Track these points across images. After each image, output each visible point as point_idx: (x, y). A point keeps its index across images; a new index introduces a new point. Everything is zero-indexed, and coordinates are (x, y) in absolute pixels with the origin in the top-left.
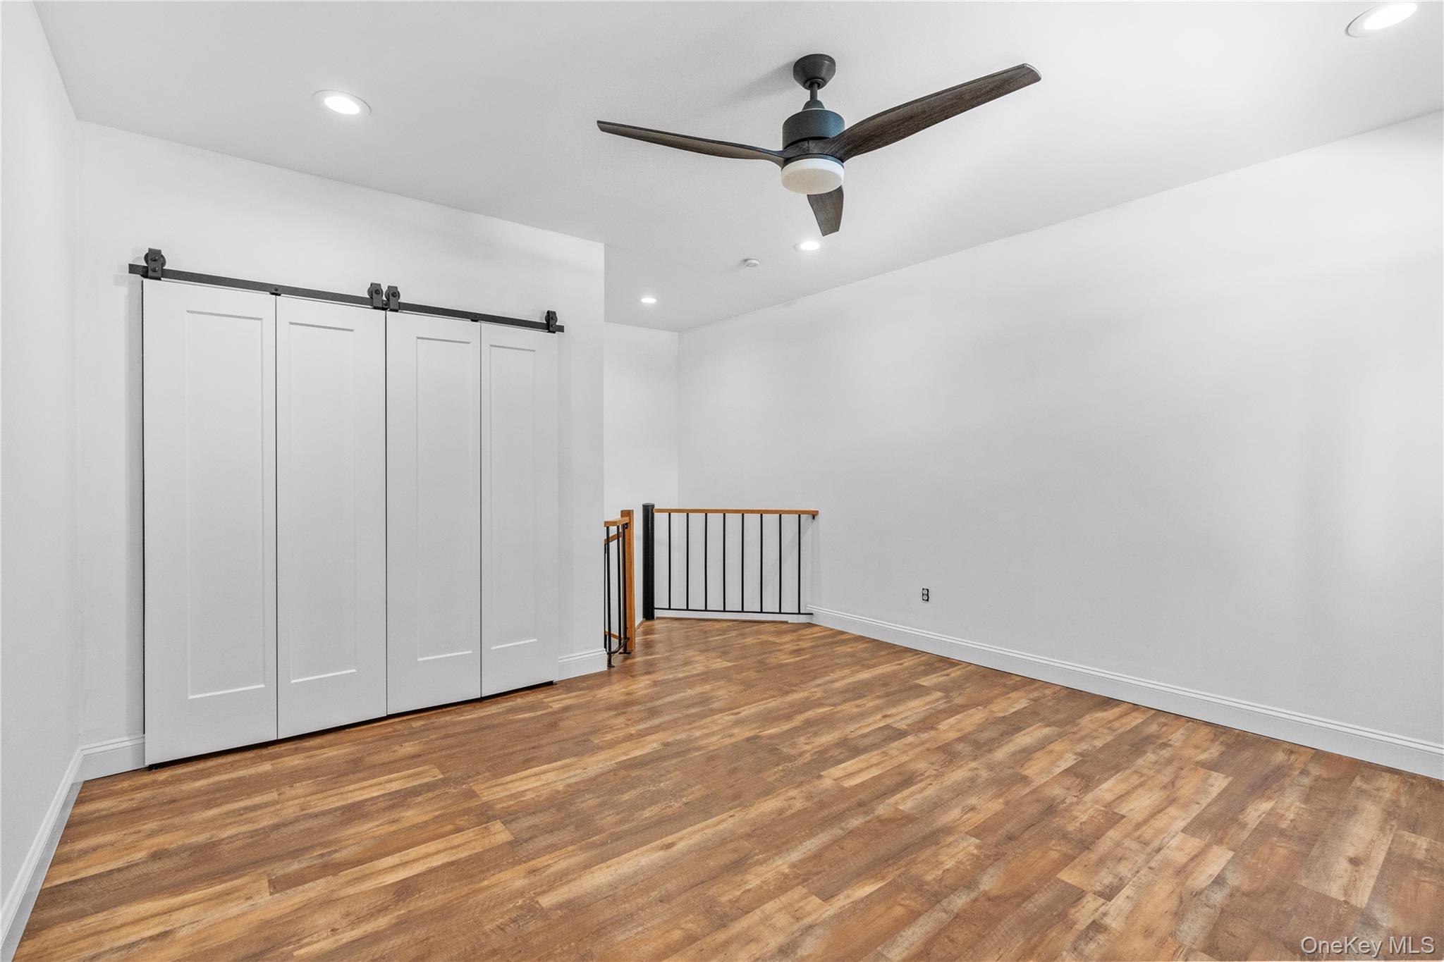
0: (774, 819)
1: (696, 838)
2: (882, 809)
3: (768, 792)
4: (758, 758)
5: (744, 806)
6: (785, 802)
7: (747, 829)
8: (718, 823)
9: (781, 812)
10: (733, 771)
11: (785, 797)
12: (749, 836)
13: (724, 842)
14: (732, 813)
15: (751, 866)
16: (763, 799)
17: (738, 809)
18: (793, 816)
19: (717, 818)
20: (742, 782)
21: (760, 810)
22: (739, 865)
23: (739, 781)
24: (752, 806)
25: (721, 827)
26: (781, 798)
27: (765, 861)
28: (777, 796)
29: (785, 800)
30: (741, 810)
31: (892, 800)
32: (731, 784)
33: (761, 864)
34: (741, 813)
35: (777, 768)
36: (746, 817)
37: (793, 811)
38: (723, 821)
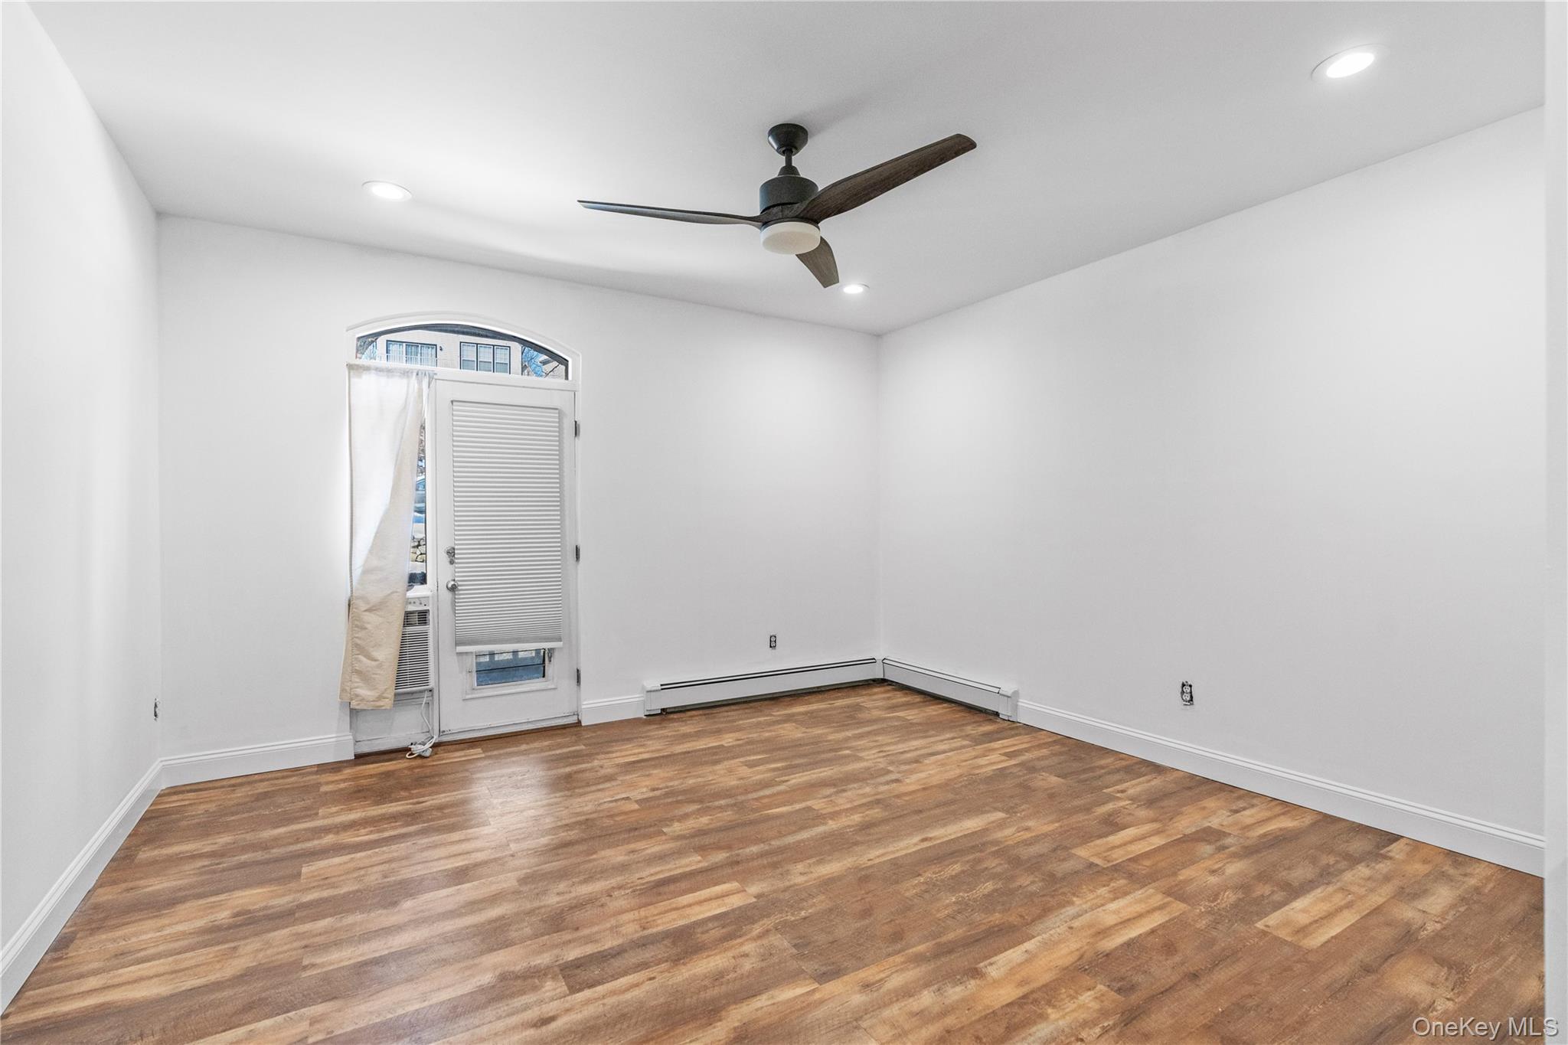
0: (829, 856)
1: (902, 844)
2: (720, 856)
3: (827, 883)
4: (829, 933)
5: (858, 869)
6: (812, 870)
7: (857, 849)
8: (883, 855)
9: (820, 862)
10: (866, 913)
11: (810, 876)
12: (856, 844)
13: (878, 841)
14: (870, 863)
15: (857, 825)
16: (835, 874)
17: (863, 866)
18: (811, 857)
19: (886, 859)
20: (856, 897)
21: (841, 864)
22: (866, 827)
23: (859, 898)
24: (849, 868)
25: (881, 851)
26: (815, 875)
27: (845, 827)
28: (819, 877)
29: (812, 872)
30: (861, 865)
31: (704, 864)
32: (870, 895)
33: (848, 826)
34: (861, 862)
35: (807, 915)
36: (855, 858)
37: (808, 861)
38: (878, 857)
